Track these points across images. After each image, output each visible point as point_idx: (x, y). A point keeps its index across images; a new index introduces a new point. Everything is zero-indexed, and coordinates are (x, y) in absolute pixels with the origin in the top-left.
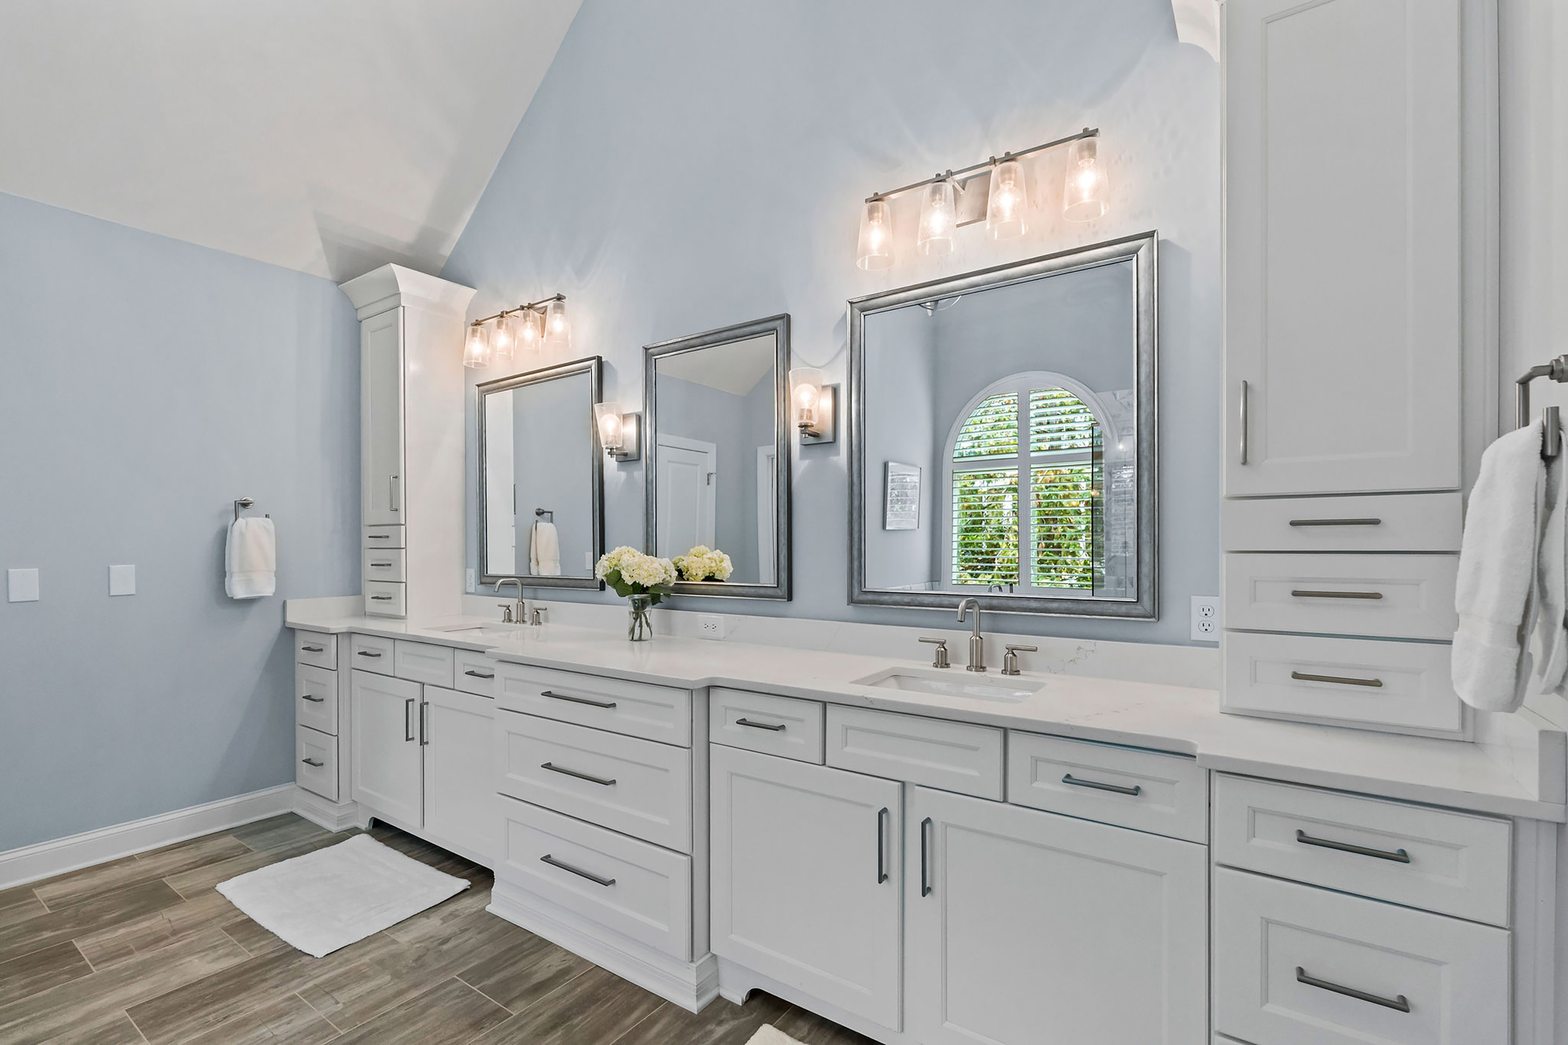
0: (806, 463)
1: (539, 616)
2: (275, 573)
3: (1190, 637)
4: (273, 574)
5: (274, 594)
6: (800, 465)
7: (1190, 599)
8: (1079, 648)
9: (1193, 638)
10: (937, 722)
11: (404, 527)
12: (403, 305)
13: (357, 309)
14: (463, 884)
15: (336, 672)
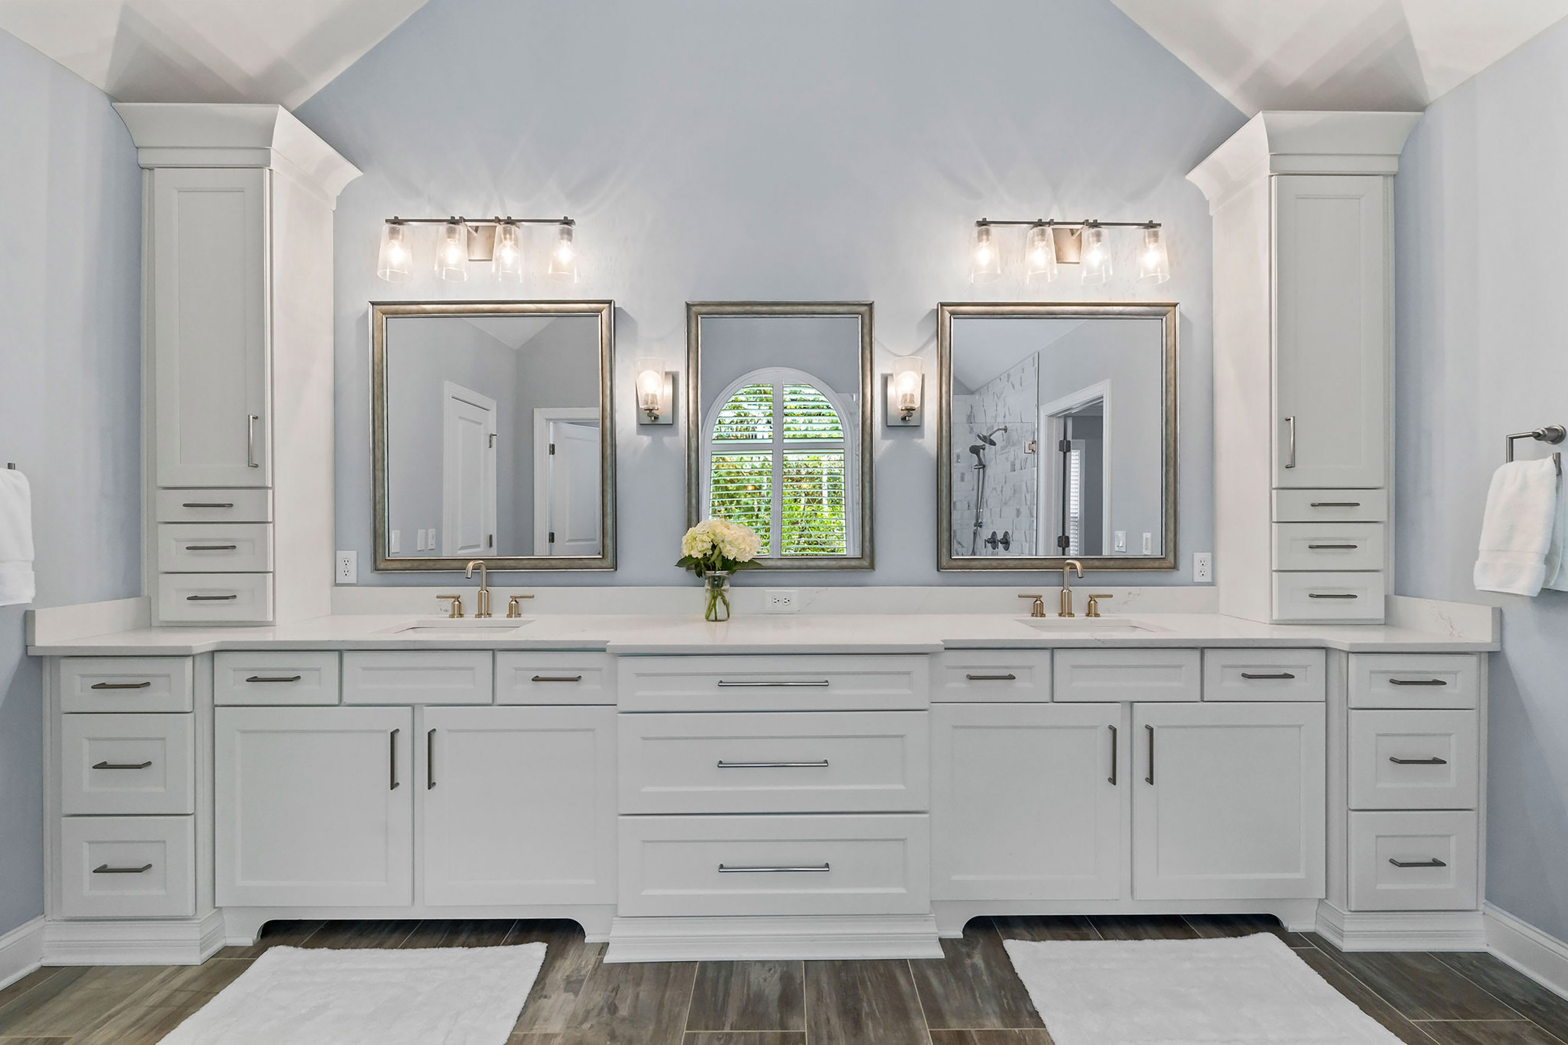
0: (888, 443)
1: (518, 605)
2: (33, 563)
3: (1193, 580)
4: (31, 564)
5: (34, 600)
6: (882, 445)
7: (1193, 555)
8: (1130, 593)
9: (1195, 581)
10: (1137, 651)
11: (271, 491)
12: (272, 167)
13: (137, 148)
14: (537, 950)
15: (193, 714)
